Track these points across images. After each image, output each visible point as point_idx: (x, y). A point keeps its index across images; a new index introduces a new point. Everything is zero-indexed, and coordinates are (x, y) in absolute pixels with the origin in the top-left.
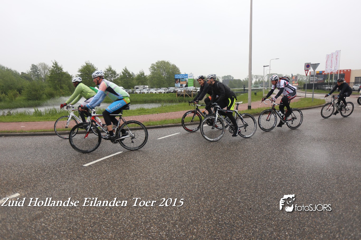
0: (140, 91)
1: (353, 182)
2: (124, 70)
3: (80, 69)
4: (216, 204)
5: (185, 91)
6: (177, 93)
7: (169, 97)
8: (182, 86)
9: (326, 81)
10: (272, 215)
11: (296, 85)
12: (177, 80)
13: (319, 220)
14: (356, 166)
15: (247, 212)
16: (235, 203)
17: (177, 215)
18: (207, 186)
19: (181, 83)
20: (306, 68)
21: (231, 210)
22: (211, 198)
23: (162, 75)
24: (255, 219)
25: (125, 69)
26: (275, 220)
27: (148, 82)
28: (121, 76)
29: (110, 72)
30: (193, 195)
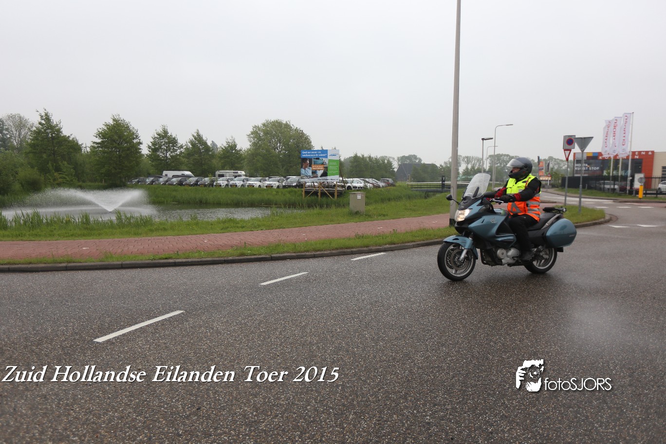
0: (226, 182)
2: (195, 138)
3: (100, 130)
4: (379, 428)
5: (321, 184)
6: (306, 187)
7: (288, 197)
8: (315, 175)
9: (605, 173)
11: (546, 179)
12: (305, 162)
18: (361, 388)
19: (314, 167)
20: (566, 144)
22: (368, 413)
23: (275, 150)
25: (195, 135)
27: (245, 163)
28: (187, 149)
29: (164, 140)
30: (331, 408)
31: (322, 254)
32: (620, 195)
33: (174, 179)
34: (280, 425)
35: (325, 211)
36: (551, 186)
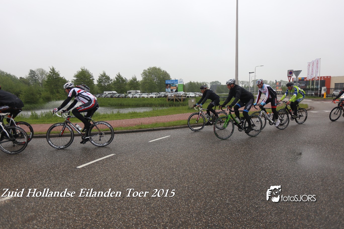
0: (132, 96)
1: (337, 184)
2: (118, 76)
3: (76, 74)
4: (205, 206)
5: (175, 95)
6: (168, 97)
7: (160, 102)
8: (172, 91)
9: (308, 87)
10: (259, 217)
11: (280, 91)
13: (306, 222)
14: (339, 169)
15: (235, 214)
16: (224, 205)
17: (168, 217)
18: (196, 188)
19: (172, 88)
20: (289, 74)
21: (220, 212)
22: (200, 199)
23: (154, 80)
24: (244, 221)
25: (118, 75)
26: (263, 222)
27: (140, 87)
28: (114, 81)
29: (104, 78)
30: (183, 197)
31: (176, 127)
32: (315, 97)
33: (109, 95)
34: (160, 205)
35: (177, 108)
36: (282, 94)
